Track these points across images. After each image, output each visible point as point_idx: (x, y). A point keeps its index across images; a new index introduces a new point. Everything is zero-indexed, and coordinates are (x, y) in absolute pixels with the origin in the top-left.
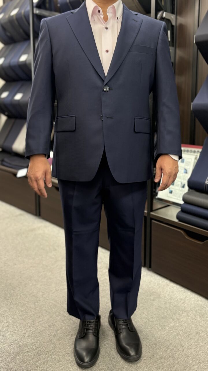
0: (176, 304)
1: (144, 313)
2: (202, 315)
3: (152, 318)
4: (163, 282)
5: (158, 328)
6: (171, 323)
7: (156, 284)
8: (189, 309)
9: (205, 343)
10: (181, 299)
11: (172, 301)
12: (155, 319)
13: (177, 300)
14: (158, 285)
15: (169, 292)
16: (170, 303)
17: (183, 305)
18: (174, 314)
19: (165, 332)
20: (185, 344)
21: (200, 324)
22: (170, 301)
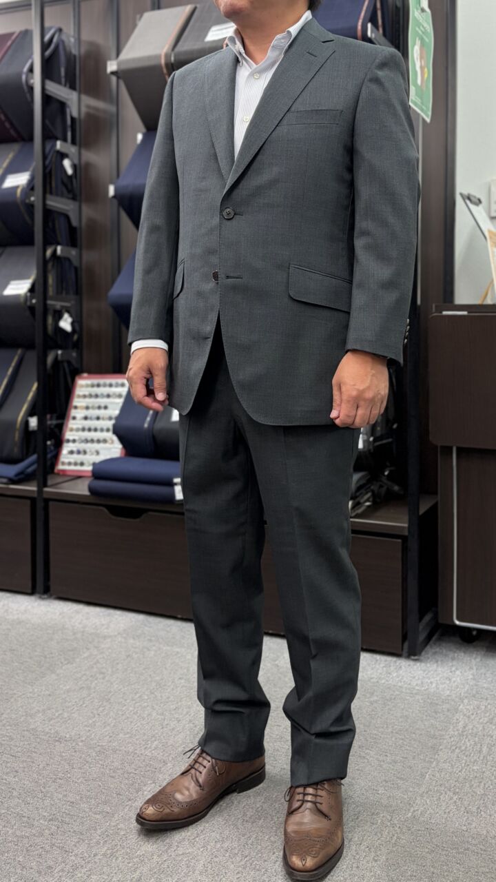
0: (93, 631)
1: (36, 651)
2: (137, 636)
3: (51, 653)
4: (70, 610)
5: (62, 663)
6: (84, 653)
7: (58, 614)
8: (116, 633)
9: (140, 664)
10: (103, 625)
11: (87, 629)
12: (57, 654)
13: (96, 627)
14: (60, 614)
15: (82, 620)
16: (83, 632)
17: (105, 631)
18: (90, 643)
19: (74, 665)
20: (108, 671)
21: (134, 646)
22: (82, 630)
